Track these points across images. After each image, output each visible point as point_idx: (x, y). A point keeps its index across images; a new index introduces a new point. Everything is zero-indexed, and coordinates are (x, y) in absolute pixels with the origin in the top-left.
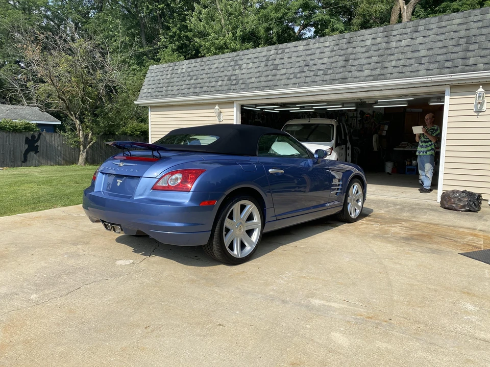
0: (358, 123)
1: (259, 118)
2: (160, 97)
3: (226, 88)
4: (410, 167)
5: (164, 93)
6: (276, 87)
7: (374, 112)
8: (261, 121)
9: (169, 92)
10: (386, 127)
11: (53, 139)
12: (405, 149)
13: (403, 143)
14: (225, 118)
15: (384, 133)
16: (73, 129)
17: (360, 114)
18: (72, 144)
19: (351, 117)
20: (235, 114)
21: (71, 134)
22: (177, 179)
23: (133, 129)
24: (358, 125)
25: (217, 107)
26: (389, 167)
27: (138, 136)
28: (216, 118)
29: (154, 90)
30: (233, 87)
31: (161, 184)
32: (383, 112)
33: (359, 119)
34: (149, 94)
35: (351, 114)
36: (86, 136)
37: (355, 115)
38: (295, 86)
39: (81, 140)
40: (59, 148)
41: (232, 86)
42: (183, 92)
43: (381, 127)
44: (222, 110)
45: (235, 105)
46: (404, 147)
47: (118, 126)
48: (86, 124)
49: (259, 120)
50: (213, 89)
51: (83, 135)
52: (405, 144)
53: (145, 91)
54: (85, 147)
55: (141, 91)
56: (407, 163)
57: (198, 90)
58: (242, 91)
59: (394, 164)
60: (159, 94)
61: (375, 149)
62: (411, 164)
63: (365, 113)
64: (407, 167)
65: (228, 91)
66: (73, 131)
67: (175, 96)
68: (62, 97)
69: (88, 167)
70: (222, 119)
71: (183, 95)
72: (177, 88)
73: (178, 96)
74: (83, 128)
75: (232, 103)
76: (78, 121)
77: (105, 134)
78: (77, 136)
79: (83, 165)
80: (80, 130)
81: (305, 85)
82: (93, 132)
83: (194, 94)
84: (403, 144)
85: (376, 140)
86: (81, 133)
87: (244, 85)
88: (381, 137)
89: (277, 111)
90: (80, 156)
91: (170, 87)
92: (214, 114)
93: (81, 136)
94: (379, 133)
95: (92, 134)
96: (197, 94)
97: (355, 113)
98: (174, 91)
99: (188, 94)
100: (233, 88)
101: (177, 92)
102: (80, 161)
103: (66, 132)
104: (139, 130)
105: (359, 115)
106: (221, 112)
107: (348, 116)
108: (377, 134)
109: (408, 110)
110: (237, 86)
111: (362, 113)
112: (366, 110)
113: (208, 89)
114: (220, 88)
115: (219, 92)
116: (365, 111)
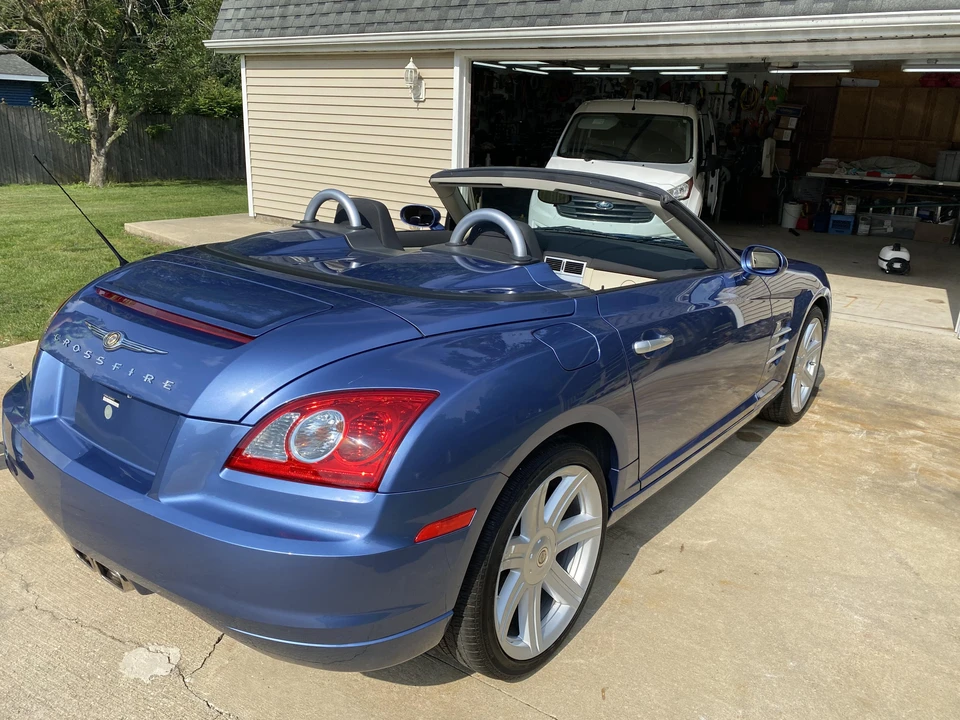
0: (727, 106)
1: (501, 88)
2: (267, 31)
3: (435, 14)
4: (840, 218)
5: (276, 22)
6: (568, 19)
7: (766, 83)
8: (506, 96)
9: (291, 21)
10: (793, 122)
11: (25, 121)
12: (835, 176)
13: (826, 159)
14: (431, 94)
15: (787, 136)
16: (71, 99)
17: (733, 85)
18: (70, 136)
19: (710, 94)
20: (456, 84)
21: (65, 111)
22: (324, 431)
23: (212, 100)
24: (727, 112)
25: (411, 65)
26: (791, 214)
27: (222, 117)
28: (409, 93)
29: (251, 13)
30: (453, 14)
31: (263, 447)
32: (786, 85)
33: (729, 98)
34: (239, 25)
35: (711, 87)
36: (102, 118)
37: (722, 89)
38: (616, 17)
39: (92, 125)
40: (42, 143)
41: (452, 12)
42: (324, 20)
43: (782, 122)
44: (424, 73)
45: (456, 60)
46: (832, 171)
47: (176, 95)
48: (99, 88)
49: (501, 92)
50: (401, 17)
51: (95, 113)
52: (831, 163)
53: (229, 14)
54: (101, 143)
55: (221, 16)
56: (835, 208)
57: (361, 18)
58: (477, 24)
59: (804, 208)
60: (264, 24)
61: (767, 174)
62: (841, 213)
63: (743, 86)
64: (833, 218)
65: (439, 24)
66: (70, 104)
67: (304, 30)
68: (36, 19)
69: (111, 191)
70: (422, 97)
71: (325, 30)
72: (309, 10)
73: (312, 31)
74: (92, 97)
75: (450, 54)
76: (79, 80)
77: (146, 113)
78: (78, 117)
79: (99, 184)
80: (86, 102)
81: (645, 16)
82: (118, 107)
83: (352, 29)
84: (827, 163)
85: (771, 153)
86: (88, 110)
87: (483, 9)
88: (780, 144)
89: (543, 71)
90: (92, 164)
91: (292, 7)
92: (402, 83)
93: (89, 117)
94: (775, 134)
95: (117, 113)
96: (361, 28)
97: (722, 83)
98: (303, 18)
99: (338, 28)
100: (454, 17)
101: (309, 22)
102: (92, 175)
103: (52, 107)
104: (225, 103)
105: (730, 90)
106: (420, 78)
107: (704, 90)
108: (772, 137)
109: (846, 81)
110: (464, 10)
111: (738, 85)
112: (747, 79)
113: (389, 17)
114: (420, 16)
115: (415, 26)
116: (745, 81)
